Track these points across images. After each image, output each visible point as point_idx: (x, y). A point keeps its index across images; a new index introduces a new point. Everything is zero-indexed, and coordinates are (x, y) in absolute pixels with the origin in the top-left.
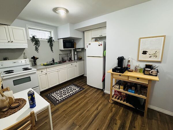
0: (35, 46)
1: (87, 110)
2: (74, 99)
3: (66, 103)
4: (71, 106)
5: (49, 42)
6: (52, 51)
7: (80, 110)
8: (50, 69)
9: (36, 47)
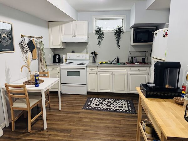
0: (98, 39)
1: (96, 132)
2: (103, 115)
3: (91, 113)
4: (90, 118)
5: (115, 33)
6: (118, 46)
7: (90, 127)
8: (101, 69)
9: (99, 41)
